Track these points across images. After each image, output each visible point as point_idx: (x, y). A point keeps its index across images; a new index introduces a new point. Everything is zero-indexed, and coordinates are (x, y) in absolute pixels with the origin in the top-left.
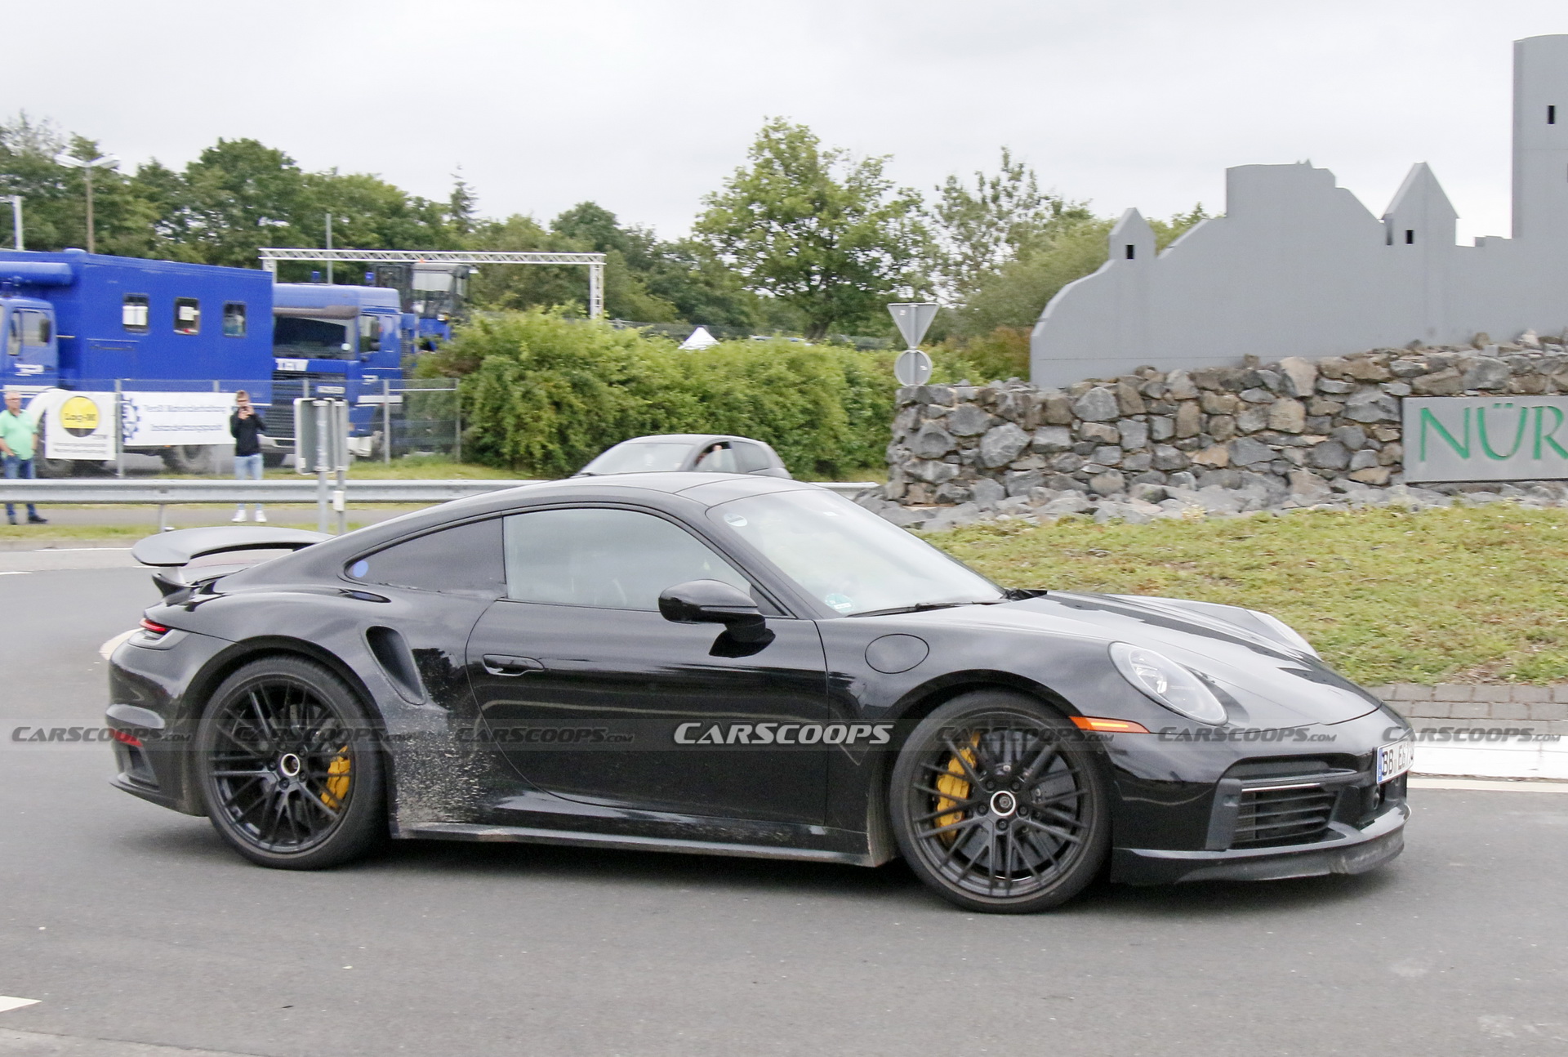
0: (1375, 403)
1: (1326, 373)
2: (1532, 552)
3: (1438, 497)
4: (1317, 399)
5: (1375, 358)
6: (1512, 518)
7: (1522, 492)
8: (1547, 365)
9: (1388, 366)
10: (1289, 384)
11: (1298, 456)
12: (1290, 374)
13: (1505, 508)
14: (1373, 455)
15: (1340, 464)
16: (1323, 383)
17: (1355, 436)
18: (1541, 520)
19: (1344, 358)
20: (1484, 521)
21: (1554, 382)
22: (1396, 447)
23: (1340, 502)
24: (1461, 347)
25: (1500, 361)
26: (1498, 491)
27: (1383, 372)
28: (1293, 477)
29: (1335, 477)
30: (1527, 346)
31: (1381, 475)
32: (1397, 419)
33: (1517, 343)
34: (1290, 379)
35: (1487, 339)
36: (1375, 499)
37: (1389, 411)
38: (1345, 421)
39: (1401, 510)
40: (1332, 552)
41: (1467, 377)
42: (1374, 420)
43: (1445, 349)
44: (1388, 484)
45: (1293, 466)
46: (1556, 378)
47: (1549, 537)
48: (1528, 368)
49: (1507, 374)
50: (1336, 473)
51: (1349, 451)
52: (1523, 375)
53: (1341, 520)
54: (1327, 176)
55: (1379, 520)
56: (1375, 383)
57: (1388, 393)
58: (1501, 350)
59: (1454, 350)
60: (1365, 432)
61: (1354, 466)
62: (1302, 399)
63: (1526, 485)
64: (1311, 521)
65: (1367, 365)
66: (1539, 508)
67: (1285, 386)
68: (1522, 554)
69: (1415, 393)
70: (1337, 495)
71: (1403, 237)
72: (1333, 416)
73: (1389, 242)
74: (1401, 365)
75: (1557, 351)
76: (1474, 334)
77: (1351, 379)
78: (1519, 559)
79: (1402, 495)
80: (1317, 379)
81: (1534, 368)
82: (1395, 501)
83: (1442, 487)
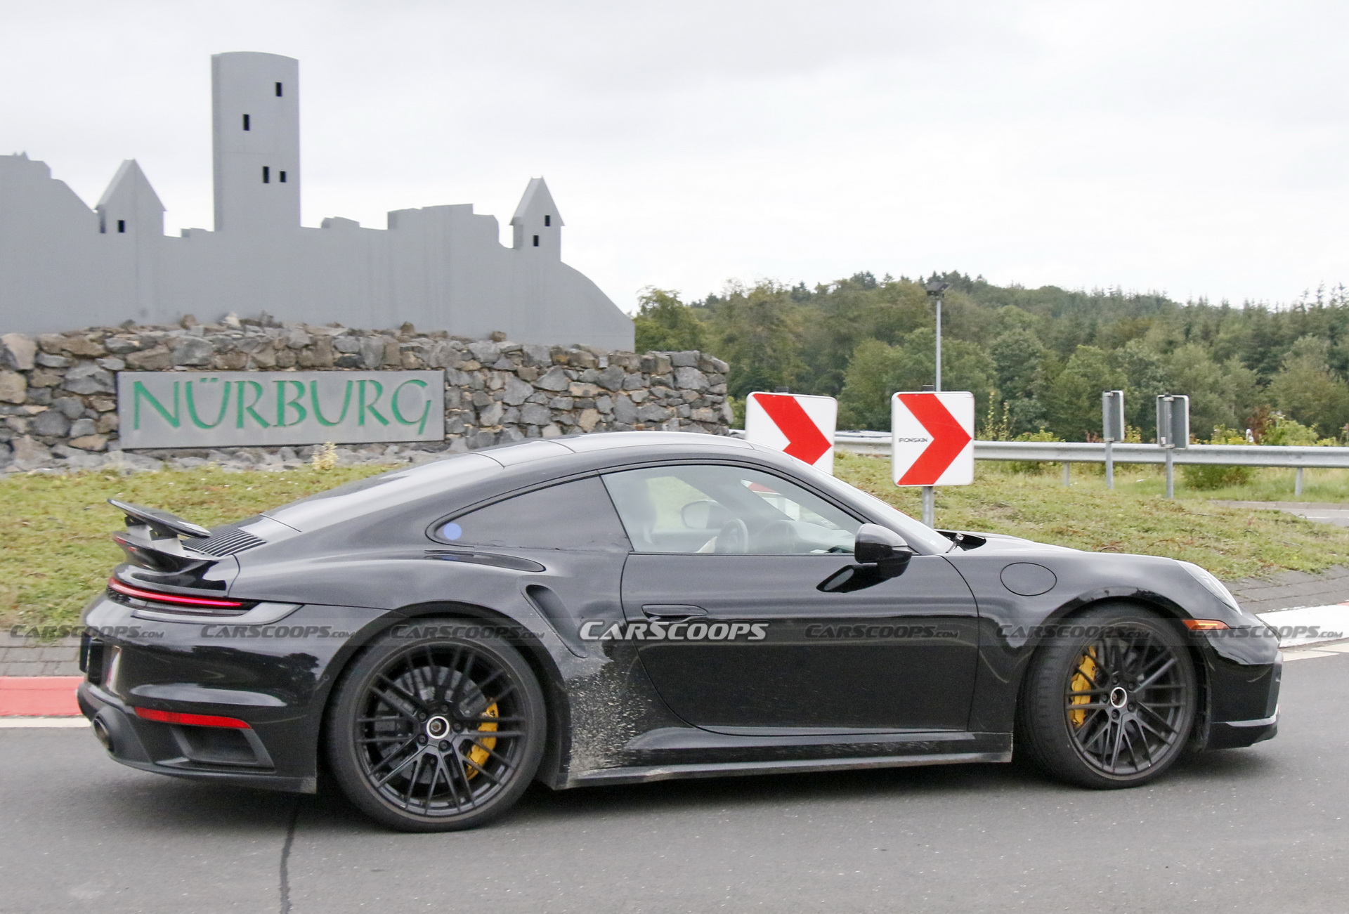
0: (93, 376)
1: (45, 348)
2: (229, 510)
3: (151, 461)
4: (37, 372)
5: (92, 336)
6: (213, 481)
7: (227, 456)
8: (247, 344)
9: (103, 343)
10: (10, 358)
11: (21, 424)
12: (12, 348)
13: (208, 472)
14: (91, 423)
15: (61, 432)
16: (43, 358)
17: (73, 406)
18: (240, 482)
19: (63, 335)
20: (188, 483)
21: (254, 360)
22: (112, 416)
23: (59, 467)
24: (170, 327)
25: (206, 340)
26: (206, 456)
27: (99, 349)
28: (15, 444)
29: (56, 444)
30: (230, 327)
31: (99, 442)
32: (113, 391)
33: (221, 324)
34: (11, 354)
35: (194, 320)
36: (93, 464)
37: (105, 384)
38: (65, 393)
39: (114, 473)
40: (47, 513)
41: (176, 354)
42: (92, 392)
43: (155, 328)
44: (106, 450)
45: (15, 434)
46: (255, 356)
47: (244, 497)
48: (230, 347)
49: (211, 351)
50: (56, 441)
51: (69, 420)
52: (226, 353)
53: (57, 483)
54: (42, 168)
55: (93, 483)
56: (92, 358)
57: (104, 368)
58: (207, 331)
59: (164, 330)
60: (84, 403)
61: (73, 433)
62: (22, 372)
63: (231, 451)
64: (29, 485)
65: (84, 342)
66: (239, 472)
67: (7, 360)
68: (219, 512)
69: (129, 367)
70: (58, 460)
71: (116, 226)
72: (53, 388)
73: (103, 230)
74: (116, 343)
75: (256, 332)
76: (182, 316)
77: (69, 354)
78: (217, 517)
79: (117, 461)
80: (37, 354)
81: (236, 347)
82: (108, 466)
83: (156, 453)
